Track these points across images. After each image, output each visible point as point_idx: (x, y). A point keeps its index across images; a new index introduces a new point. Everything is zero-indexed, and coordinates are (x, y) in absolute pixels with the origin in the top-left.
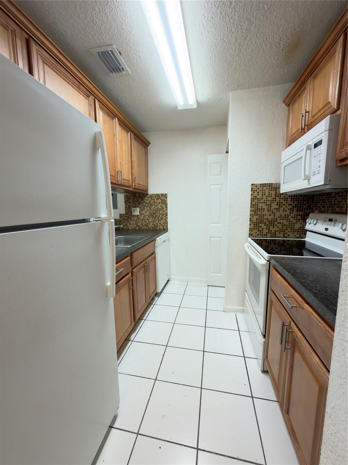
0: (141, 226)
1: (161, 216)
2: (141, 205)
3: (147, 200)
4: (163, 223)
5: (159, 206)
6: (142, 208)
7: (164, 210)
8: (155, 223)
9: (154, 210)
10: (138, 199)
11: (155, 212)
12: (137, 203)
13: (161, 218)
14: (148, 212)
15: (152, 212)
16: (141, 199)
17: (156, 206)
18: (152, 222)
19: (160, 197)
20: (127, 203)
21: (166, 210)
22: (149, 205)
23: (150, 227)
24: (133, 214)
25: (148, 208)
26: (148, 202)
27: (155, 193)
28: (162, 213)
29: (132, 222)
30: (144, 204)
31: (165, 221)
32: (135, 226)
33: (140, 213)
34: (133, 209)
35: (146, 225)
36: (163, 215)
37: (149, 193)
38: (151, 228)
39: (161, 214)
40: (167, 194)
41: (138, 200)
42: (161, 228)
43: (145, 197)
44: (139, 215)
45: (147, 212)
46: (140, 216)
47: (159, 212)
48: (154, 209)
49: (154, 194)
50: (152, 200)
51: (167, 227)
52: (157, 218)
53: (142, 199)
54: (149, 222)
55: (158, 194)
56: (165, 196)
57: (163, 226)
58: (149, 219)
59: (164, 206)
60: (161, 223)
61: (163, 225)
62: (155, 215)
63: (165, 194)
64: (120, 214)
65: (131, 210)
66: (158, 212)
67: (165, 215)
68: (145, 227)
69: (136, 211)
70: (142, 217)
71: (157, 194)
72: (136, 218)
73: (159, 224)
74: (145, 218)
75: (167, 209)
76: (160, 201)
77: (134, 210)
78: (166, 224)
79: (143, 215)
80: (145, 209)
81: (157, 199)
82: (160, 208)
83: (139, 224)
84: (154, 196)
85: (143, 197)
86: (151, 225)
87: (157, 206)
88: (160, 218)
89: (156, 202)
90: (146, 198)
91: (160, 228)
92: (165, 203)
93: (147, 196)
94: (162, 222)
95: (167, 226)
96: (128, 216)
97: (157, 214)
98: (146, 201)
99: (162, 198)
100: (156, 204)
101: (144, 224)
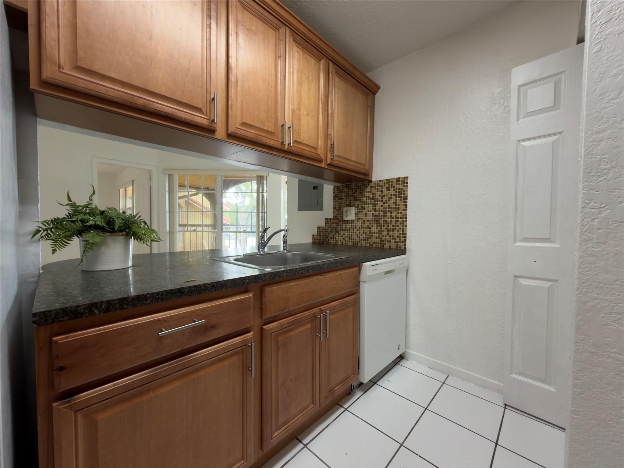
0: (357, 239)
1: (393, 222)
2: (358, 202)
3: (369, 192)
4: (398, 237)
5: (391, 203)
6: (360, 207)
7: (401, 210)
8: (381, 236)
9: (382, 211)
10: (354, 191)
11: (382, 213)
12: (352, 198)
13: (393, 226)
14: (370, 215)
15: (376, 214)
16: (358, 190)
17: (384, 203)
18: (377, 233)
19: (394, 184)
20: (337, 199)
21: (404, 210)
22: (373, 202)
23: (372, 243)
24: (345, 218)
25: (371, 208)
26: (371, 195)
27: (385, 177)
28: (396, 215)
29: (342, 232)
30: (364, 199)
31: (400, 231)
32: (347, 239)
33: (355, 216)
34: (345, 209)
35: (366, 239)
36: (397, 219)
37: (374, 179)
38: (374, 245)
39: (393, 218)
40: (407, 178)
41: (354, 193)
42: (394, 245)
43: (367, 187)
44: (354, 220)
45: (367, 216)
46: (356, 222)
47: (391, 213)
48: (382, 209)
49: (382, 181)
50: (378, 191)
51: (405, 245)
52: (386, 226)
53: (362, 192)
54: (371, 234)
55: (389, 179)
56: (403, 181)
57: (398, 242)
58: (370, 228)
59: (400, 202)
60: (393, 236)
61: (398, 239)
62: (381, 221)
63: (404, 178)
64: (326, 219)
65: (342, 212)
66: (389, 214)
67: (401, 221)
68: (363, 243)
69: (349, 213)
70: (358, 224)
71: (387, 180)
72: (349, 226)
73: (388, 238)
74: (365, 226)
75: (406, 207)
76: (394, 192)
77: (347, 212)
78: (403, 239)
79: (361, 221)
80: (364, 209)
81: (388, 189)
82: (392, 205)
83: (354, 236)
84: (382, 183)
85: (362, 188)
86: (373, 240)
87: (387, 203)
88: (391, 226)
89: (384, 196)
90: (368, 189)
91: (390, 246)
92: (402, 195)
93: (369, 185)
94: (395, 234)
95: (405, 242)
96: (337, 221)
97: (386, 218)
98: (367, 195)
99: (398, 187)
100: (385, 199)
101: (362, 238)
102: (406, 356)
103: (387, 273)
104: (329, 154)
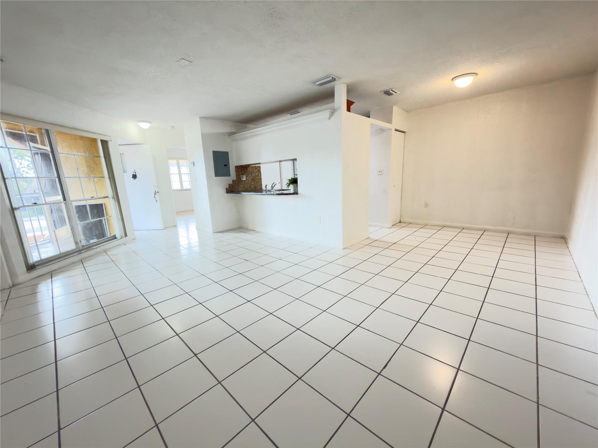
0: (247, 188)
1: (258, 180)
2: (246, 173)
3: (249, 170)
5: (257, 174)
6: (247, 175)
7: (260, 176)
8: (255, 185)
11: (254, 177)
12: (243, 172)
13: (258, 182)
14: (250, 178)
15: (253, 178)
16: (245, 169)
19: (257, 167)
20: (237, 172)
22: (251, 173)
23: (252, 188)
24: (242, 180)
25: (250, 175)
26: (250, 171)
29: (241, 185)
30: (248, 173)
32: (243, 188)
34: (241, 176)
35: (250, 187)
36: (259, 179)
42: (259, 188)
44: (245, 180)
46: (246, 181)
50: (252, 170)
51: (262, 188)
52: (256, 182)
53: (247, 169)
54: (252, 185)
56: (259, 165)
58: (251, 183)
59: (259, 174)
62: (254, 180)
63: (259, 163)
64: (233, 180)
65: (240, 177)
66: (256, 178)
67: (260, 180)
72: (243, 183)
73: (257, 186)
74: (249, 182)
76: (257, 170)
77: (242, 177)
78: (261, 186)
79: (248, 181)
81: (255, 169)
83: (246, 186)
84: (253, 167)
86: (253, 187)
87: (255, 174)
90: (249, 168)
94: (259, 184)
96: (238, 181)
100: (255, 172)
101: (248, 187)
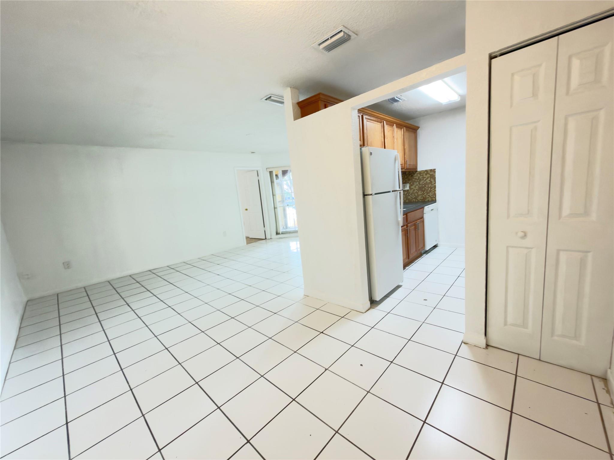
0: (411, 199)
1: (429, 189)
2: (411, 181)
3: (416, 176)
4: (432, 195)
5: (428, 181)
6: (412, 183)
7: (433, 183)
8: (423, 196)
9: (423, 185)
10: (408, 176)
12: (407, 179)
15: (421, 186)
17: (424, 181)
18: (421, 195)
19: (429, 172)
21: (434, 184)
22: (418, 180)
23: (419, 199)
25: (417, 183)
26: (417, 178)
27: (424, 169)
28: (430, 186)
30: (414, 180)
31: (433, 193)
33: (409, 188)
35: (416, 198)
36: (431, 188)
37: (418, 170)
38: (420, 200)
40: (435, 169)
41: (408, 177)
42: (430, 199)
43: (415, 174)
44: (408, 190)
45: (416, 187)
46: (410, 191)
48: (423, 183)
49: (423, 171)
50: (421, 176)
51: (436, 199)
52: (426, 191)
53: (412, 176)
54: (418, 195)
55: (427, 170)
56: (434, 171)
57: (432, 198)
58: (418, 193)
59: (432, 180)
60: (429, 195)
61: (432, 196)
62: (423, 189)
63: (434, 169)
66: (427, 186)
67: (433, 188)
68: (414, 200)
69: (406, 187)
70: (411, 191)
71: (425, 170)
72: (406, 193)
73: (427, 197)
74: (415, 192)
75: (435, 182)
76: (429, 176)
77: (404, 186)
78: (434, 196)
79: (412, 190)
80: (414, 184)
81: (426, 174)
82: (429, 182)
83: (409, 197)
84: (422, 172)
85: (412, 174)
86: (420, 198)
87: (426, 181)
88: (428, 191)
89: (424, 178)
90: (416, 175)
91: (428, 200)
92: (433, 177)
93: (416, 173)
94: (431, 194)
95: (436, 198)
97: (426, 188)
98: (415, 177)
99: (431, 173)
100: (424, 179)
101: (413, 197)
102: (438, 245)
103: (432, 210)
104: (405, 165)
